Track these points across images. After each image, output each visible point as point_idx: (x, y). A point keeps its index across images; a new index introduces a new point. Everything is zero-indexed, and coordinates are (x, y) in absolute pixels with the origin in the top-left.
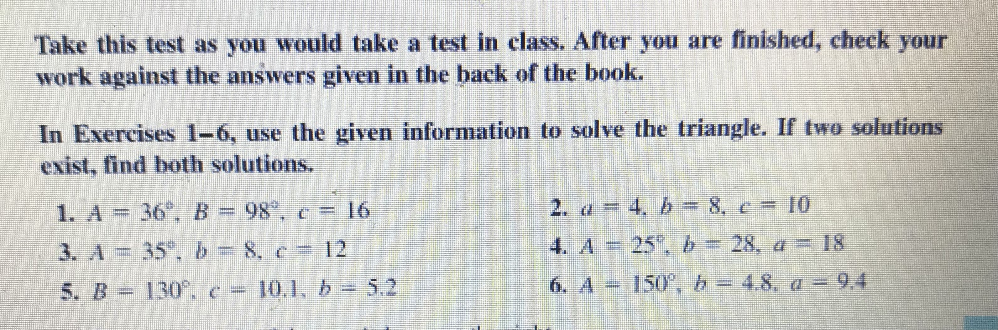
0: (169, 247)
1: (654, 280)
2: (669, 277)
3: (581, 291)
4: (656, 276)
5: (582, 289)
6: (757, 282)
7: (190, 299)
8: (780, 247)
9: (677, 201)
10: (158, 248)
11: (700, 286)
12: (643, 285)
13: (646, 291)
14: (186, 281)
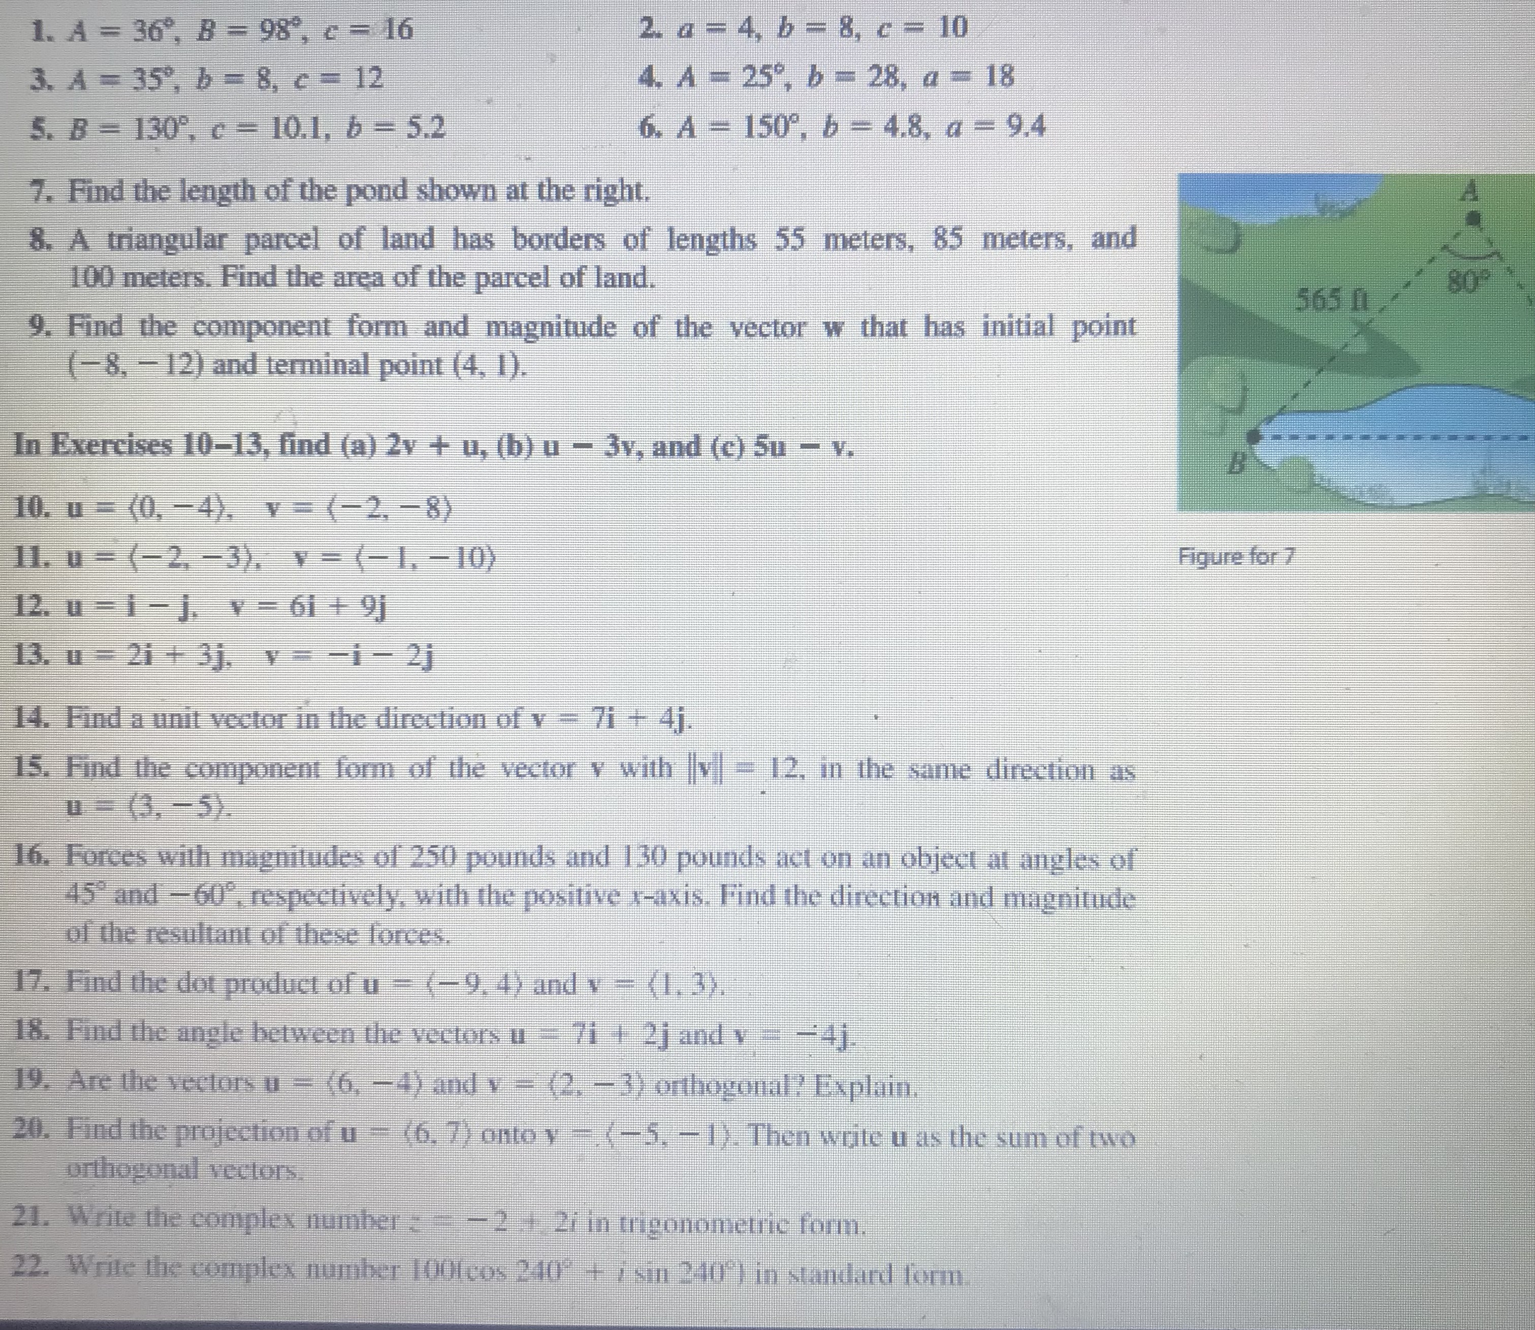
0: (166, 74)
1: (772, 121)
2: (791, 117)
3: (680, 135)
4: (774, 115)
5: (681, 132)
6: (903, 125)
7: (188, 140)
8: (931, 80)
9: (799, 22)
10: (152, 76)
11: (831, 131)
12: (758, 128)
13: (761, 136)
14: (183, 117)
